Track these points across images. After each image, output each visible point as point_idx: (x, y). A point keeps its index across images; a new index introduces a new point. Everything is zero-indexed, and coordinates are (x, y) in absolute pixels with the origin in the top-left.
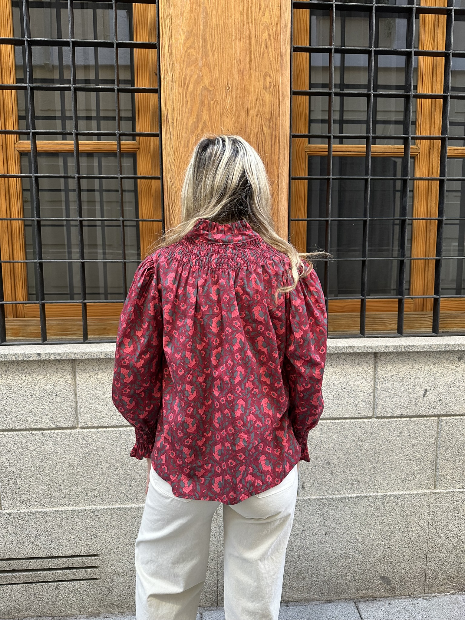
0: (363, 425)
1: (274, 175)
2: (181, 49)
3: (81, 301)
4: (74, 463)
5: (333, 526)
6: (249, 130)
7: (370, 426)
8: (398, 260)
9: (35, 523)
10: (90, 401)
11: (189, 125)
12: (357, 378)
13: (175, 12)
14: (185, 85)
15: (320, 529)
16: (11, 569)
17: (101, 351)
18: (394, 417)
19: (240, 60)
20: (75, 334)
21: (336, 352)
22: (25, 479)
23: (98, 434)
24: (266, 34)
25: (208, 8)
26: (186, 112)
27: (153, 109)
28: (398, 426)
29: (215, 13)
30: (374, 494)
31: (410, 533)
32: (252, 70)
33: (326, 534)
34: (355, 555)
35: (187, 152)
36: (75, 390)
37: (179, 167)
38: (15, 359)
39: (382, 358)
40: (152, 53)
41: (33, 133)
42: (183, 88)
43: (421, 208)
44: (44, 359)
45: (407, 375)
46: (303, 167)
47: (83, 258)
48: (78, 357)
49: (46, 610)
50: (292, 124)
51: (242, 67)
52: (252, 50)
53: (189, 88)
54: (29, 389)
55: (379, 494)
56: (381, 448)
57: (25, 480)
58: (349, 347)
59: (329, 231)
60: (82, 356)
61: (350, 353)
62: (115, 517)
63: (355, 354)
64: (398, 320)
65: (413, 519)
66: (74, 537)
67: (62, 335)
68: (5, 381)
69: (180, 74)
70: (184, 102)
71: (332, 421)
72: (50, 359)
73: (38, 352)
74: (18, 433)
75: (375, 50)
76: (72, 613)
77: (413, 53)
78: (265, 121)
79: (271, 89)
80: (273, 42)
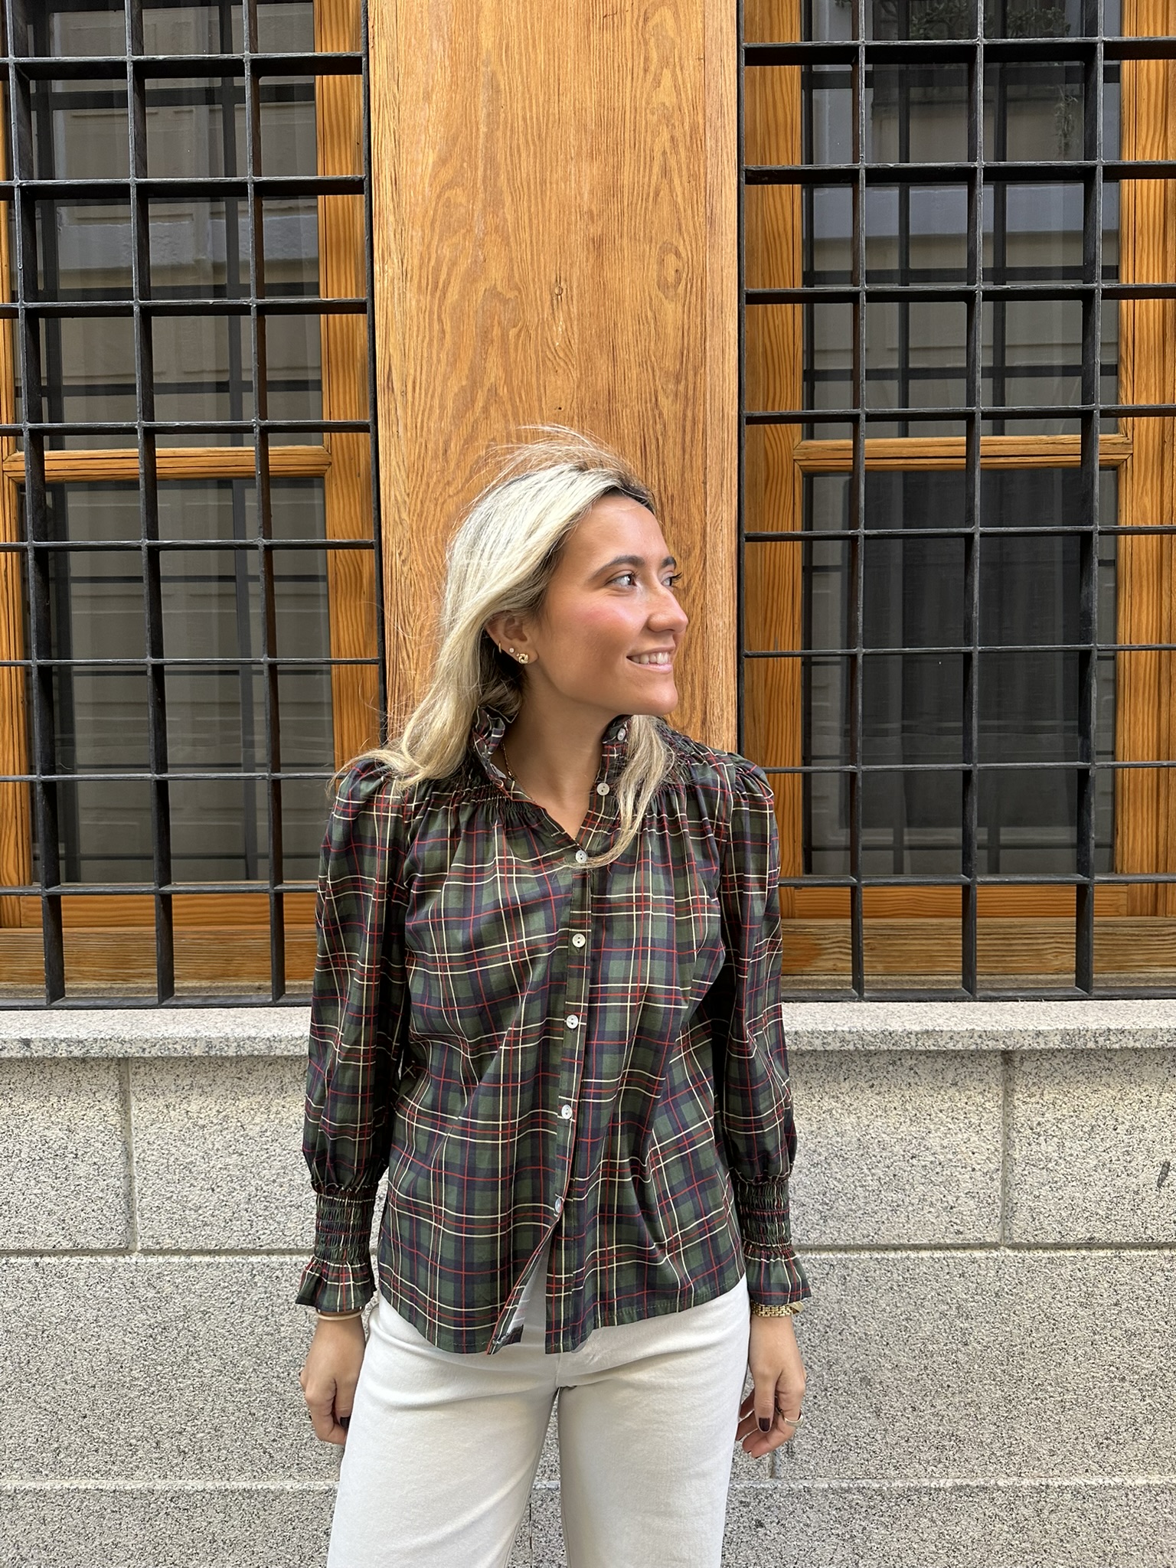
0: (972, 1267)
1: (690, 531)
2: (427, 190)
3: (153, 888)
4: (123, 1352)
6: (619, 406)
7: (993, 1273)
8: (1068, 768)
9: (12, 1523)
10: (169, 1177)
11: (450, 397)
12: (951, 1126)
13: (410, 92)
17: (193, 1035)
18: (1067, 1247)
19: (591, 212)
23: (191, 1272)
24: (666, 137)
25: (500, 77)
26: (439, 361)
27: (363, 356)
28: (1079, 1275)
29: (520, 88)
30: (1010, 1482)
32: (625, 239)
35: (443, 471)
36: (126, 1143)
37: (420, 515)
39: (1028, 1066)
41: (31, 431)
42: (433, 295)
43: (1139, 615)
44: (40, 1054)
45: (1105, 1118)
46: (787, 502)
47: (163, 769)
48: (133, 1051)
50: (745, 388)
51: (595, 230)
52: (626, 182)
53: (449, 295)
55: (1026, 1482)
56: (1029, 1339)
58: (923, 1033)
59: (860, 686)
60: (144, 1050)
61: (929, 1051)
62: (235, 1516)
63: (943, 1054)
64: (1077, 943)
69: (422, 258)
70: (435, 333)
71: (876, 1255)
72: (56, 1055)
73: (26, 1034)
75: (986, 169)
77: (1100, 171)
78: (663, 380)
79: (681, 288)
80: (683, 159)
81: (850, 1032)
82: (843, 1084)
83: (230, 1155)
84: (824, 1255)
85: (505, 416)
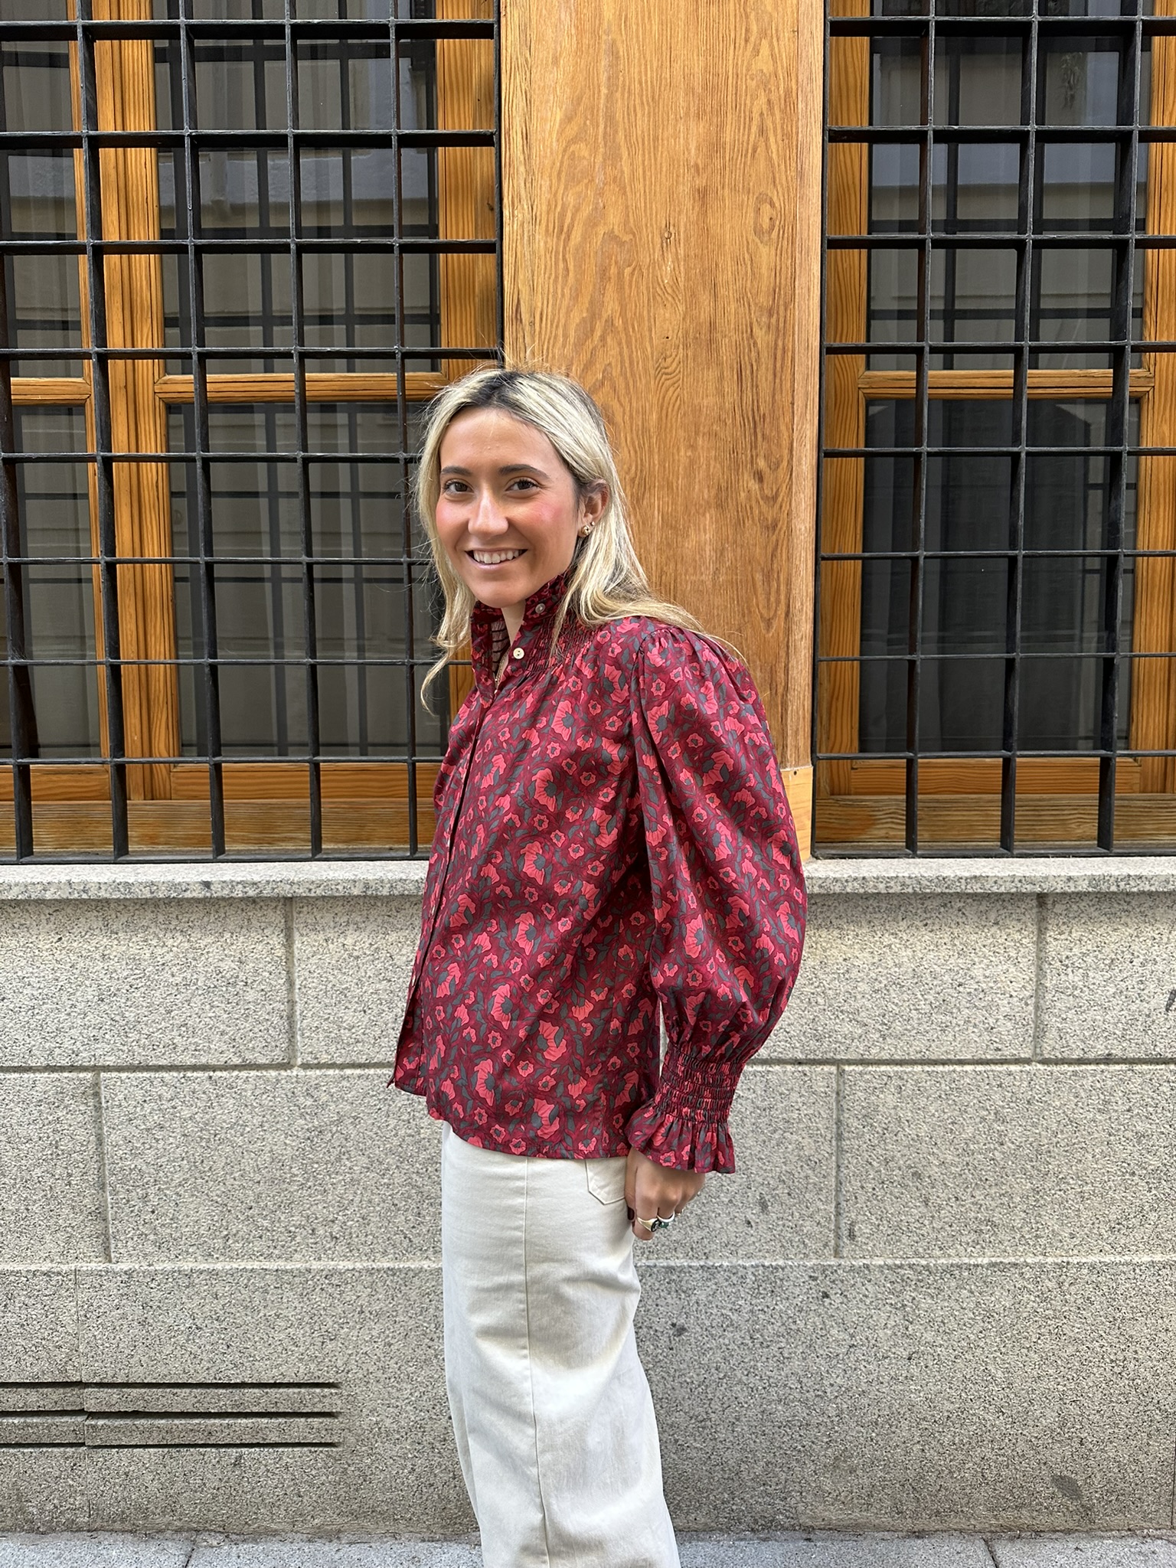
0: (1008, 1079)
1: (779, 445)
2: (554, 144)
3: (307, 758)
4: (285, 1152)
5: (929, 1339)
6: (719, 336)
7: (1025, 1084)
8: (1097, 658)
9: (189, 1298)
10: (327, 1001)
11: (572, 328)
12: (993, 959)
13: (541, 56)
14: (561, 231)
15: (895, 1346)
16: (130, 1410)
17: (352, 878)
18: (1089, 1062)
19: (697, 166)
20: (291, 839)
21: (939, 890)
22: (167, 1189)
23: (345, 1083)
24: (763, 100)
25: (619, 43)
26: (563, 295)
27: (482, 292)
28: (1098, 1085)
29: (637, 55)
30: (1037, 1260)
31: (1132, 1365)
32: (726, 190)
33: (909, 1359)
34: (986, 1416)
36: (290, 972)
38: (149, 896)
39: (1059, 908)
40: (481, 158)
41: (199, 354)
42: (558, 238)
43: (1157, 527)
44: (219, 894)
45: (1123, 952)
46: (852, 426)
47: (314, 656)
48: (301, 891)
49: (211, 1515)
50: (825, 320)
51: (700, 182)
52: (728, 140)
53: (573, 237)
54: (181, 969)
55: (1050, 1260)
56: (1055, 1140)
57: (168, 1192)
58: (971, 878)
59: (921, 585)
60: (310, 890)
61: (976, 894)
62: (380, 1290)
63: (987, 896)
64: (1099, 815)
65: (1140, 1330)
66: (282, 1336)
67: (259, 841)
68: (124, 948)
69: (549, 204)
70: (561, 271)
71: (927, 1068)
72: (234, 895)
73: (206, 878)
74: (152, 1074)
75: (1037, 132)
76: (273, 1526)
77: (1136, 136)
78: (758, 314)
79: (774, 234)
80: (778, 120)
81: (910, 878)
82: (901, 923)
83: (380, 981)
84: (883, 1068)
85: (620, 344)
